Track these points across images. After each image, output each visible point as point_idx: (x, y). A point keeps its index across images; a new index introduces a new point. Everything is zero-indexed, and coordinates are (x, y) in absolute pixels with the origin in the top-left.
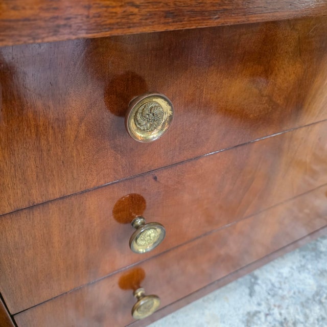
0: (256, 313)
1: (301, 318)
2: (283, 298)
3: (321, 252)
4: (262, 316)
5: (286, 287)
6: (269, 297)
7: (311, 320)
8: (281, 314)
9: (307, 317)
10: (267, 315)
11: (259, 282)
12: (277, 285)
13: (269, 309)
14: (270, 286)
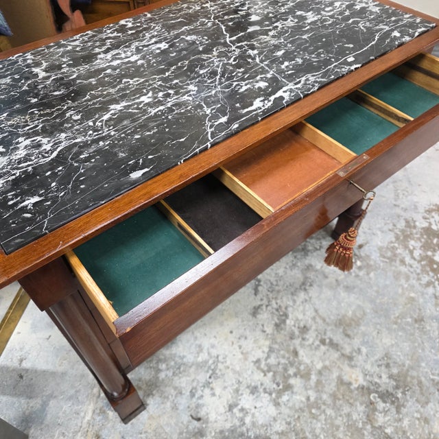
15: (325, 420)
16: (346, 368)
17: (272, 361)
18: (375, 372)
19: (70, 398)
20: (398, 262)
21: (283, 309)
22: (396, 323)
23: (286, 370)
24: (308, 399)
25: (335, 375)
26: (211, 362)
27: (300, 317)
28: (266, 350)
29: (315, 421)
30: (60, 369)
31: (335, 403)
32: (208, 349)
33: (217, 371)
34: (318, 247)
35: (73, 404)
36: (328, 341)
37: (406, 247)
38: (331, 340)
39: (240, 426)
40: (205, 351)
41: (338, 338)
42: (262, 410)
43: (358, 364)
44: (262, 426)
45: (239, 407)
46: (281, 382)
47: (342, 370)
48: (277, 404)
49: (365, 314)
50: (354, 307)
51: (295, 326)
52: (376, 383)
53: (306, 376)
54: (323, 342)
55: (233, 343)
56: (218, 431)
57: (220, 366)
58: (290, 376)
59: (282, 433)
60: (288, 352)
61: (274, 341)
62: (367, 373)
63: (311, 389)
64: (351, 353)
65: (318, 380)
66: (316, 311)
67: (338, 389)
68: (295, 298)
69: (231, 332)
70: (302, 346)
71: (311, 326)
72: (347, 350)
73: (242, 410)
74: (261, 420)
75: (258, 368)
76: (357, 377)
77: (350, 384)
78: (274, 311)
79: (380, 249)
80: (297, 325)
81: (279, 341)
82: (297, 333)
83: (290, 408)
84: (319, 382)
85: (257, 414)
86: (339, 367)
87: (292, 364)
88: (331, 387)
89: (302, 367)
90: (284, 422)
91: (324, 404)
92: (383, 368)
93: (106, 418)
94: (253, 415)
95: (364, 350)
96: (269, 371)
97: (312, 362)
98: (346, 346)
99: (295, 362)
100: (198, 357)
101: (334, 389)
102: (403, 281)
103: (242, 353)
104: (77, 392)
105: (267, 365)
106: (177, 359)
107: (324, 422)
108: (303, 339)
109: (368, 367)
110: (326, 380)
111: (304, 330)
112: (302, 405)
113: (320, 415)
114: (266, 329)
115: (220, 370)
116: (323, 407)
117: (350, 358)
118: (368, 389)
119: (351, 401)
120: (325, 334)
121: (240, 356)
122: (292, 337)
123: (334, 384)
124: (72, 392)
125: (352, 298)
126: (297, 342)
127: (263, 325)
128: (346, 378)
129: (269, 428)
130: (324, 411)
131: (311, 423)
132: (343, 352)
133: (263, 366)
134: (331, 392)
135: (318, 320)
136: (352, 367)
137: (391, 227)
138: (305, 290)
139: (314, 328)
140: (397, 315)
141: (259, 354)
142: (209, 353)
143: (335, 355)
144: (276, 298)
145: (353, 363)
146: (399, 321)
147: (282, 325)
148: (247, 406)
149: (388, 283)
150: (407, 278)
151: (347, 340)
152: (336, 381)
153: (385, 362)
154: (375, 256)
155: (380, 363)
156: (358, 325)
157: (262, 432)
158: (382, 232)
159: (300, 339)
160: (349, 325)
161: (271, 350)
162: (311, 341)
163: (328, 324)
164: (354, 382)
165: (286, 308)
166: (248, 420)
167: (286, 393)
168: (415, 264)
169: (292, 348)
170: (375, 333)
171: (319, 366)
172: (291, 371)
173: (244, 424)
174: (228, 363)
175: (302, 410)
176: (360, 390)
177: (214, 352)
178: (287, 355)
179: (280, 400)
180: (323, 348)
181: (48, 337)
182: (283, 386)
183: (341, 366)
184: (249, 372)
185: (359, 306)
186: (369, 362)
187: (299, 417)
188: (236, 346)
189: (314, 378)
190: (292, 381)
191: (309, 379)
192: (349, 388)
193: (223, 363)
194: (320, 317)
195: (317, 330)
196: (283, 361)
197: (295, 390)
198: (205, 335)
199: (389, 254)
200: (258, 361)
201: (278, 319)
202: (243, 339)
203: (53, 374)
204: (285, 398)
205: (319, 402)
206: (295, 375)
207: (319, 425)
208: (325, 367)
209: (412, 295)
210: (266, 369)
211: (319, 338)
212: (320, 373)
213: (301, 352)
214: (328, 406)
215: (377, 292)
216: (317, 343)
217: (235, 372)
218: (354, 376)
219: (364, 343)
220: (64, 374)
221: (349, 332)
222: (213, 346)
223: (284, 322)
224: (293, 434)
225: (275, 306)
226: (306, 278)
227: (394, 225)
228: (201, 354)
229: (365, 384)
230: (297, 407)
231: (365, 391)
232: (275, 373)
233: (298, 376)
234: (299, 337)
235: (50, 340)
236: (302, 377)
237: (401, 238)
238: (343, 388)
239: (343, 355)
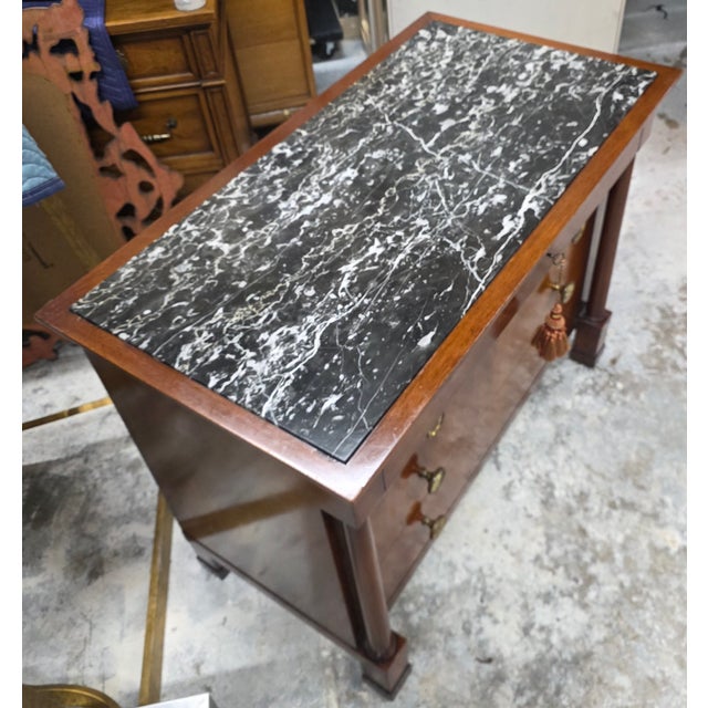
0: (510, 484)
1: (550, 467)
2: (528, 456)
3: (547, 387)
4: (517, 483)
5: (527, 443)
6: (516, 462)
7: (560, 463)
8: (532, 473)
9: (555, 463)
10: (520, 480)
12: (518, 445)
13: (521, 473)
14: (512, 451)
15: (654, 605)
16: (656, 531)
17: (557, 551)
19: (296, 694)
20: (670, 370)
21: (544, 478)
23: (578, 558)
24: (622, 586)
25: (644, 543)
26: (474, 580)
27: (571, 481)
28: (543, 540)
29: (641, 612)
30: (264, 659)
31: (657, 580)
32: (464, 566)
33: (489, 590)
34: (558, 379)
35: (304, 701)
36: (618, 503)
37: (673, 346)
38: (622, 501)
39: (548, 651)
40: (460, 566)
41: (630, 494)
42: (569, 620)
43: (668, 520)
44: (577, 640)
45: (537, 626)
46: (578, 575)
47: (650, 535)
48: (585, 606)
49: (652, 452)
50: (635, 448)
51: (567, 496)
53: (607, 557)
54: (613, 506)
55: (494, 545)
56: (521, 666)
57: (490, 581)
58: (586, 565)
59: (606, 641)
60: (572, 532)
61: (548, 524)
63: (620, 572)
64: (654, 508)
65: (625, 558)
66: (588, 467)
67: (655, 561)
68: (554, 457)
69: (486, 531)
70: (588, 519)
71: (589, 490)
72: (648, 506)
73: (542, 629)
74: (572, 634)
75: (542, 567)
76: (673, 536)
77: (667, 549)
78: (533, 484)
79: (640, 358)
80: (570, 494)
81: (554, 522)
82: (574, 503)
83: (604, 606)
84: (627, 561)
85: (564, 628)
86: (645, 533)
87: (583, 548)
88: (645, 560)
89: (599, 548)
90: (602, 627)
91: (644, 585)
93: (361, 702)
94: (559, 631)
95: (669, 500)
96: (557, 566)
97: (609, 536)
98: (644, 502)
99: (586, 544)
100: (453, 579)
101: (651, 562)
103: (513, 554)
104: (302, 682)
105: (552, 559)
106: (425, 591)
107: (652, 609)
108: (586, 510)
110: (635, 555)
111: (583, 497)
112: (616, 597)
113: (645, 601)
114: (531, 511)
115: (492, 587)
116: (645, 590)
117: (655, 516)
119: (677, 570)
120: (611, 494)
121: (511, 559)
122: (570, 512)
123: (647, 556)
124: (295, 685)
125: (629, 435)
126: (579, 516)
127: (525, 509)
128: (660, 544)
129: (586, 641)
130: (648, 595)
131: (637, 615)
132: (644, 510)
133: (546, 561)
134: (648, 567)
135: (596, 479)
136: (662, 526)
137: (643, 323)
138: (563, 443)
139: (594, 490)
141: (535, 548)
142: (468, 570)
143: (634, 518)
144: (528, 466)
145: (661, 521)
147: (551, 501)
148: (546, 622)
149: (666, 401)
151: (642, 493)
152: (648, 551)
154: (638, 370)
156: (649, 469)
157: (579, 648)
158: (635, 333)
159: (581, 512)
160: (638, 473)
161: (549, 538)
162: (596, 509)
163: (610, 480)
164: (670, 545)
165: (547, 475)
166: (555, 639)
167: (591, 587)
169: (575, 527)
170: (674, 474)
171: (620, 539)
172: (587, 557)
173: (551, 646)
174: (499, 574)
175: (619, 603)
177: (474, 565)
178: (573, 538)
179: (586, 600)
180: (616, 514)
181: (222, 621)
182: (584, 580)
183: (647, 530)
184: (532, 576)
185: (642, 444)
187: (619, 614)
188: (500, 547)
189: (618, 556)
190: (593, 570)
191: (614, 560)
192: (667, 555)
193: (491, 576)
194: (596, 473)
195: (598, 493)
196: (571, 547)
197: (601, 579)
198: (452, 546)
199: (654, 362)
200: (538, 559)
201: (543, 493)
202: (505, 537)
203: (255, 670)
204: (592, 595)
205: (638, 584)
206: (594, 560)
207: (648, 615)
208: (628, 538)
210: (552, 565)
211: (606, 501)
212: (624, 547)
213: (590, 528)
214: (651, 586)
215: (657, 417)
216: (606, 509)
217: (512, 582)
218: (668, 538)
219: (666, 491)
220: (271, 665)
221: (642, 482)
222: (469, 558)
223: (551, 495)
224: (620, 637)
225: (531, 477)
226: (558, 427)
227: (647, 320)
228: (457, 575)
230: (612, 601)
232: (567, 567)
233: (598, 561)
234: (578, 509)
235: (227, 624)
236: (603, 560)
237: (662, 335)
238: (660, 558)
239: (645, 515)
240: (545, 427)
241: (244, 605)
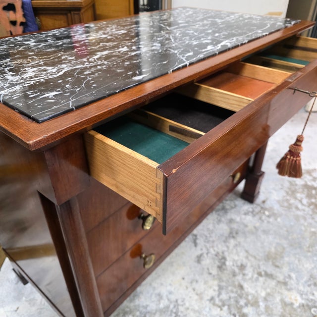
0: (201, 255)
1: (225, 249)
2: (213, 242)
3: (227, 209)
4: (205, 255)
5: (213, 235)
6: (206, 244)
7: (231, 247)
8: (214, 250)
9: (228, 247)
10: (207, 254)
11: (198, 237)
12: (208, 235)
13: (208, 250)
14: (204, 238)
16: (286, 293)
17: (224, 296)
18: (307, 291)
20: (294, 209)
21: (221, 254)
22: (309, 251)
23: (237, 302)
25: (278, 299)
26: (172, 306)
27: (236, 258)
28: (217, 288)
32: (167, 296)
33: (179, 314)
34: (233, 206)
36: (263, 273)
37: (296, 198)
38: (266, 272)
40: (165, 297)
41: (270, 269)
43: (293, 287)
46: (236, 313)
47: (282, 294)
49: (284, 248)
50: (274, 245)
51: (233, 265)
52: (312, 300)
53: (255, 304)
54: (260, 274)
55: (187, 288)
57: (181, 309)
58: (242, 307)
60: (235, 286)
61: (220, 280)
62: (301, 293)
63: (262, 314)
64: (284, 279)
65: (266, 306)
66: (247, 251)
67: (285, 310)
68: (227, 244)
69: (183, 279)
70: (245, 280)
71: (247, 264)
72: (281, 278)
75: (214, 304)
76: (296, 297)
77: (292, 304)
78: (214, 256)
79: (278, 202)
80: (235, 265)
81: (224, 279)
82: (237, 270)
84: (267, 307)
86: (279, 292)
87: (241, 297)
88: (278, 309)
89: (250, 298)
92: (312, 287)
95: (293, 275)
96: (224, 305)
97: (256, 292)
98: (278, 275)
99: (243, 294)
100: (160, 304)
101: (281, 310)
102: (302, 221)
103: (197, 294)
105: (221, 300)
106: (141, 309)
108: (244, 275)
109: (301, 288)
110: (272, 305)
111: (242, 267)
114: (211, 271)
115: (182, 312)
117: (285, 284)
118: (308, 305)
120: (259, 267)
121: (196, 297)
122: (234, 275)
123: (279, 307)
125: (271, 238)
126: (239, 278)
127: (208, 269)
128: (287, 300)
132: (278, 279)
133: (217, 301)
134: (280, 313)
135: (250, 258)
136: (290, 290)
137: (280, 187)
138: (233, 237)
139: (249, 264)
140: (308, 246)
141: (211, 293)
142: (169, 300)
143: (273, 283)
144: (213, 247)
145: (288, 287)
146: (311, 249)
147: (224, 267)
149: (292, 224)
150: (305, 219)
151: (277, 269)
152: (280, 303)
153: (312, 282)
154: (276, 207)
155: (309, 283)
156: (282, 257)
158: (276, 190)
159: (241, 275)
160: (275, 258)
161: (221, 288)
162: (250, 275)
163: (259, 260)
164: (294, 302)
165: (223, 253)
168: (307, 209)
169: (237, 283)
170: (297, 262)
171: (263, 294)
172: (242, 302)
174: (187, 305)
176: (302, 308)
177: (173, 298)
178: (235, 290)
180: (261, 279)
181: (16, 309)
183: (280, 291)
184: (207, 309)
185: (278, 243)
186: (300, 284)
188: (190, 289)
189: (261, 304)
190: (245, 310)
191: (259, 306)
192: (293, 308)
193: (182, 305)
194: (252, 256)
195: (252, 266)
196: (233, 295)
198: (162, 284)
199: (286, 204)
200: (212, 299)
201: (219, 262)
202: (194, 283)
206: (246, 305)
208: (268, 294)
209: (313, 230)
210: (220, 304)
211: (256, 272)
212: (265, 299)
213: (245, 285)
215: (287, 231)
216: (256, 276)
217: (195, 311)
218: (293, 297)
219: (292, 270)
221: (277, 264)
222: (171, 293)
223: (224, 264)
225: (213, 253)
226: (231, 229)
227: (282, 185)
228: (162, 301)
229: (303, 302)
231: (306, 308)
232: (229, 306)
233: (249, 305)
234: (240, 274)
235: (18, 311)
236: (252, 305)
237: (290, 193)
238: (288, 309)
239: (279, 282)
240: (224, 228)
241: (32, 302)
